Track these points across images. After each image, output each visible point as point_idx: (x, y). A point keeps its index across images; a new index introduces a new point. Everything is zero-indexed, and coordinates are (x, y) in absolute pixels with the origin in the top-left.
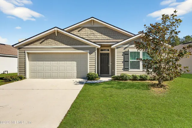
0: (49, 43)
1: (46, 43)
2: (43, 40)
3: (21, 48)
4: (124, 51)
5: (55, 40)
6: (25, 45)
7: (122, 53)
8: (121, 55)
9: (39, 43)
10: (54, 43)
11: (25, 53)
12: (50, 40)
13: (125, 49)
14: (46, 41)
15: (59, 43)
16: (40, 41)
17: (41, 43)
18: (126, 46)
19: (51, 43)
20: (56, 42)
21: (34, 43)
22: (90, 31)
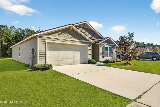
0: (66, 36)
1: (63, 35)
2: (60, 32)
3: (41, 37)
4: (103, 46)
5: (69, 34)
6: (45, 35)
7: (102, 47)
8: (102, 48)
9: (58, 35)
10: (69, 36)
11: (45, 42)
12: (66, 34)
13: (103, 45)
14: (63, 34)
15: (72, 37)
16: (59, 33)
17: (59, 35)
18: (103, 43)
19: (67, 36)
20: (70, 35)
21: (54, 34)
22: (83, 30)
